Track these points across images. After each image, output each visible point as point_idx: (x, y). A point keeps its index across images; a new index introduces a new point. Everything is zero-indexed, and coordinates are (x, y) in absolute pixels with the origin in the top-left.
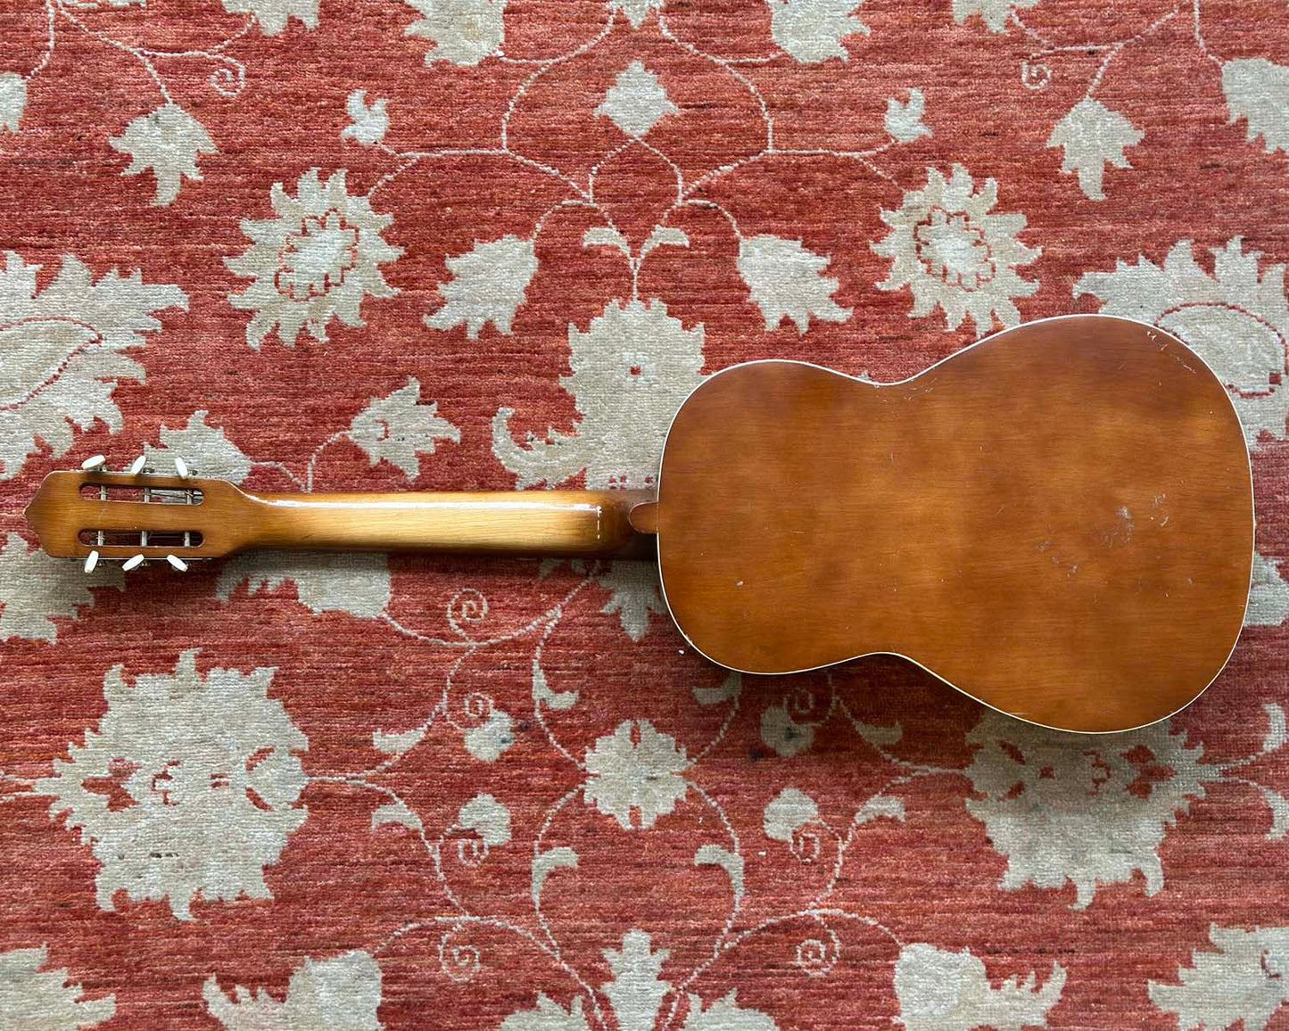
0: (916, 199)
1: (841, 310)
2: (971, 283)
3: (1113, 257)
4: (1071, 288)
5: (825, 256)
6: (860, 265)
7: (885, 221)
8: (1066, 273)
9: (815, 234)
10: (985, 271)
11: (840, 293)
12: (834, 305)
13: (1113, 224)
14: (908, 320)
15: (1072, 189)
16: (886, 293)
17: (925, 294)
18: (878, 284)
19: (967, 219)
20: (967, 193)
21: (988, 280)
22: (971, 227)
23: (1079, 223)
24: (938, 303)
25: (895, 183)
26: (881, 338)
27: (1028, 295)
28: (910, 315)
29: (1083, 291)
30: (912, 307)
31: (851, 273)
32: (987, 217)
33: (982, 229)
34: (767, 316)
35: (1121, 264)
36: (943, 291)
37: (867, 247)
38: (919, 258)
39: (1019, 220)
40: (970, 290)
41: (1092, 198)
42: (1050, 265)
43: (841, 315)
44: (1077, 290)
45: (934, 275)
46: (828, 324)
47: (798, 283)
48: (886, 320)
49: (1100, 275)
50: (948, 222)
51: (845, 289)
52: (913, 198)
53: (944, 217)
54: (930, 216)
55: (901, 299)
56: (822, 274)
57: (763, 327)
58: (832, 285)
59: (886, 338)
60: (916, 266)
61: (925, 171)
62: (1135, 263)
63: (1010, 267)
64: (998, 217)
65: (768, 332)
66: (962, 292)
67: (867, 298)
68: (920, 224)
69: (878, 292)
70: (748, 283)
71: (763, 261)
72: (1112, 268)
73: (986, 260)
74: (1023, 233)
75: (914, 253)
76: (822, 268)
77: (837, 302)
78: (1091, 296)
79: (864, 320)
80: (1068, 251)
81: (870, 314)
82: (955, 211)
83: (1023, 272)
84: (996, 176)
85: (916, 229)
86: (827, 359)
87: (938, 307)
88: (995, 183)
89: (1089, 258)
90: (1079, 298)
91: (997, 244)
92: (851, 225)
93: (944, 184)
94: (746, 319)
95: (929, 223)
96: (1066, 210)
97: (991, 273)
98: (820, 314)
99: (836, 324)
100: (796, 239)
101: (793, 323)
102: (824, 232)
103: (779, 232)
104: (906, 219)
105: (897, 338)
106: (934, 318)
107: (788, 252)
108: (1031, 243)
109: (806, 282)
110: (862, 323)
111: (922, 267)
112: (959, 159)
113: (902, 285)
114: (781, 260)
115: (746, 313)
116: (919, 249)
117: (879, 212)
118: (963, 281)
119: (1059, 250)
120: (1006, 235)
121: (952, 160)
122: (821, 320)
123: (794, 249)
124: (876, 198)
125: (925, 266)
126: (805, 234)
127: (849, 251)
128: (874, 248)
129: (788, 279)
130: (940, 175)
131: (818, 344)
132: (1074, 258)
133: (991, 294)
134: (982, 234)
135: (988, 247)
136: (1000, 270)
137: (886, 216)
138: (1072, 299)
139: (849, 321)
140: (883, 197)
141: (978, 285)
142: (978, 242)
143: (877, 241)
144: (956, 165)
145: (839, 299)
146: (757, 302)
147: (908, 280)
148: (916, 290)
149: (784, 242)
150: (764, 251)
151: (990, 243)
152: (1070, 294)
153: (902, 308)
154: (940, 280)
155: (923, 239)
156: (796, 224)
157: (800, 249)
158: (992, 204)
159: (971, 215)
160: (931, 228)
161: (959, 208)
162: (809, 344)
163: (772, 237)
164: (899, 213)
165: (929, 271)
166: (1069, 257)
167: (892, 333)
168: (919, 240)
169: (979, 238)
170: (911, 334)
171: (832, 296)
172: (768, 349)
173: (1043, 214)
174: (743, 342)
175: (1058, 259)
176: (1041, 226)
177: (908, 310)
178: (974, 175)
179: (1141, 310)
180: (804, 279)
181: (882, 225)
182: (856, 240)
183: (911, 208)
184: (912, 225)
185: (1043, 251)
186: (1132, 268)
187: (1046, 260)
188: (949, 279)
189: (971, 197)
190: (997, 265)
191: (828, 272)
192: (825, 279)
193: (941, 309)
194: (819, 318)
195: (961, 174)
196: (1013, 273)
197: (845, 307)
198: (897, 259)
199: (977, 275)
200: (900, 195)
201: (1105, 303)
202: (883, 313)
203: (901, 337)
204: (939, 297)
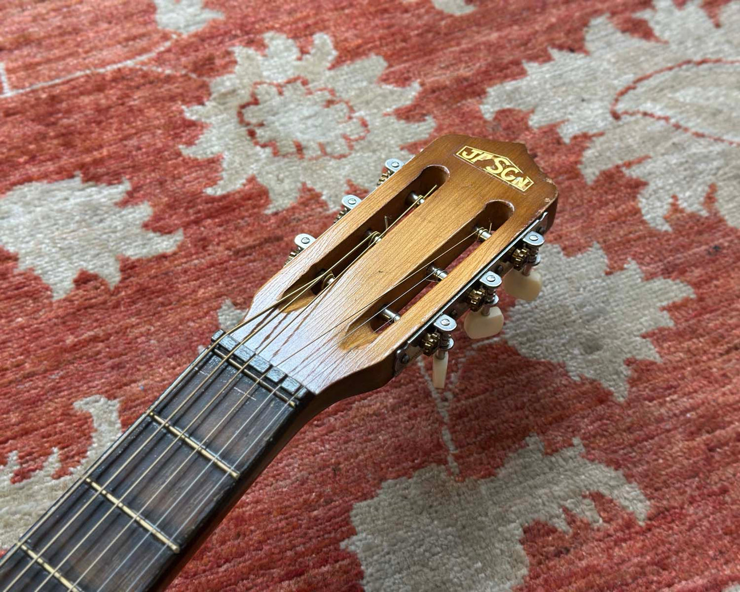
0: (228, 84)
1: (165, 237)
2: (340, 147)
3: (517, 63)
4: (479, 111)
5: (120, 183)
6: (174, 178)
7: (194, 118)
8: (463, 97)
9: (97, 162)
10: (352, 129)
11: (157, 218)
12: (151, 235)
13: (499, 30)
14: (268, 218)
15: (427, 12)
16: (223, 197)
17: (281, 181)
18: (209, 191)
19: (305, 83)
20: (294, 57)
21: (363, 138)
22: (313, 90)
23: (453, 43)
24: (304, 184)
25: (194, 76)
26: (237, 253)
27: (425, 136)
28: (269, 212)
29: (497, 109)
30: (268, 201)
31: (164, 191)
32: (332, 73)
33: (330, 87)
34: (51, 281)
35: (532, 68)
36: (305, 169)
37: (179, 154)
38: (257, 144)
39: (375, 64)
40: (343, 156)
41: (458, 13)
42: (437, 98)
43: (165, 244)
44: (488, 109)
45: (284, 156)
46: (149, 260)
47: (89, 226)
48: (236, 228)
49: (509, 85)
50: (281, 93)
51: (164, 211)
52: (224, 83)
53: (274, 90)
54: (253, 95)
55: (248, 197)
56: (124, 204)
57: (51, 297)
58: (143, 211)
59: (244, 250)
60: (257, 154)
61: (228, 53)
62: (549, 59)
63: (386, 115)
64: (345, 68)
65: (59, 301)
66: (332, 163)
67: (199, 211)
68: (243, 107)
69: (212, 200)
70: (11, 249)
71: (28, 216)
72: (523, 73)
73: (350, 118)
74: (387, 75)
75: (247, 141)
76: (119, 198)
77: (155, 230)
78: (510, 111)
79: (204, 239)
80: (455, 74)
81: (209, 227)
82: (285, 80)
83: (407, 114)
84: (325, 29)
85: (240, 114)
86: (163, 304)
87: (305, 189)
88: (326, 37)
89: (486, 72)
90: (495, 119)
91: (357, 96)
92: (146, 138)
93: (260, 58)
94: (18, 297)
95: (256, 102)
96: (430, 35)
97: (362, 129)
98: (133, 252)
99: (164, 257)
100: (72, 176)
101: (95, 277)
102: (110, 157)
103: (44, 176)
104: (222, 107)
105: (261, 244)
106: (305, 204)
107: (65, 193)
108: (403, 80)
109: (101, 221)
110: (203, 244)
111: (264, 154)
112: (268, 29)
113: (244, 181)
114: (56, 208)
115: (17, 289)
116: (252, 134)
117: (181, 112)
118: (329, 150)
119: (441, 76)
120: (365, 84)
121: (261, 32)
122: (138, 260)
123: (72, 189)
124: (173, 99)
125: (268, 150)
126: (82, 167)
127: (154, 167)
128: (188, 152)
129: (73, 226)
130: (251, 51)
131: (142, 291)
132: (466, 79)
133: (374, 151)
134: (332, 92)
135: (347, 103)
136: (376, 122)
137: (191, 113)
138: (485, 122)
139: (181, 247)
140: (182, 94)
141: (351, 147)
142: (330, 103)
143: (190, 143)
144: (268, 35)
145: (157, 225)
146: (32, 270)
147: (250, 172)
148: (268, 180)
149: (55, 186)
150: (27, 204)
151: (345, 96)
152: (481, 118)
153: (254, 207)
154: (295, 158)
155: (254, 121)
156: (66, 160)
157: (81, 186)
158: (330, 58)
159: (309, 77)
160: (260, 107)
161: (291, 74)
162: (129, 296)
163: (35, 184)
164: (210, 104)
165: (276, 153)
166: (459, 80)
167: (249, 241)
168: (248, 124)
169: (329, 97)
170: (279, 232)
171: (146, 226)
172: (64, 323)
173: (402, 49)
174: (22, 328)
175: (445, 87)
176: (406, 61)
177: (264, 206)
178: (295, 37)
179: (585, 104)
180: (96, 218)
181: (192, 124)
182: (160, 151)
183: (224, 95)
184: (234, 112)
185: (422, 84)
186: (546, 67)
187: (432, 93)
188: (309, 154)
189: (300, 59)
190: (367, 118)
191: (130, 199)
192: (129, 209)
193: (310, 190)
194: (133, 258)
195: (278, 42)
196: (393, 119)
197: (170, 232)
198: (227, 155)
199: (345, 137)
200: (204, 86)
201: (533, 111)
202: (227, 222)
203: (267, 241)
204: (301, 178)
